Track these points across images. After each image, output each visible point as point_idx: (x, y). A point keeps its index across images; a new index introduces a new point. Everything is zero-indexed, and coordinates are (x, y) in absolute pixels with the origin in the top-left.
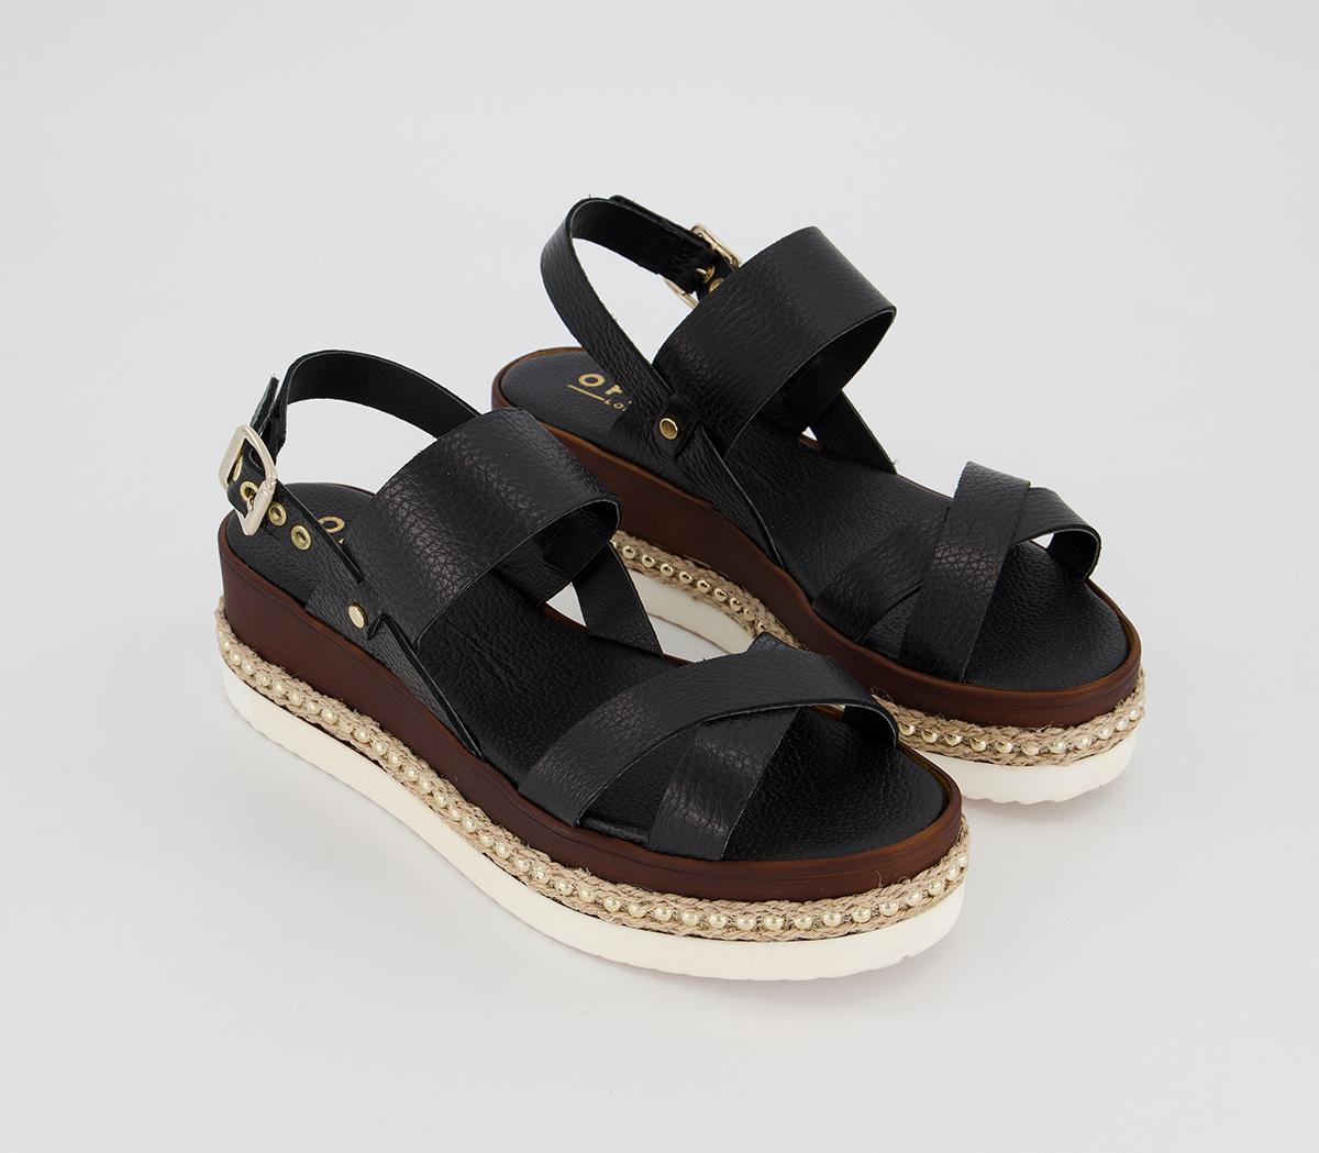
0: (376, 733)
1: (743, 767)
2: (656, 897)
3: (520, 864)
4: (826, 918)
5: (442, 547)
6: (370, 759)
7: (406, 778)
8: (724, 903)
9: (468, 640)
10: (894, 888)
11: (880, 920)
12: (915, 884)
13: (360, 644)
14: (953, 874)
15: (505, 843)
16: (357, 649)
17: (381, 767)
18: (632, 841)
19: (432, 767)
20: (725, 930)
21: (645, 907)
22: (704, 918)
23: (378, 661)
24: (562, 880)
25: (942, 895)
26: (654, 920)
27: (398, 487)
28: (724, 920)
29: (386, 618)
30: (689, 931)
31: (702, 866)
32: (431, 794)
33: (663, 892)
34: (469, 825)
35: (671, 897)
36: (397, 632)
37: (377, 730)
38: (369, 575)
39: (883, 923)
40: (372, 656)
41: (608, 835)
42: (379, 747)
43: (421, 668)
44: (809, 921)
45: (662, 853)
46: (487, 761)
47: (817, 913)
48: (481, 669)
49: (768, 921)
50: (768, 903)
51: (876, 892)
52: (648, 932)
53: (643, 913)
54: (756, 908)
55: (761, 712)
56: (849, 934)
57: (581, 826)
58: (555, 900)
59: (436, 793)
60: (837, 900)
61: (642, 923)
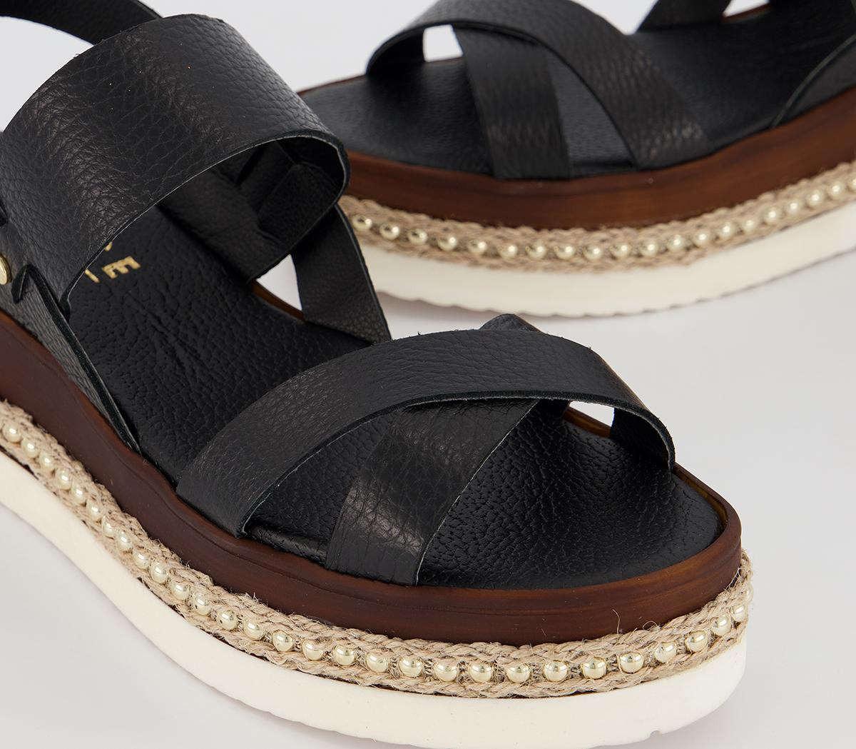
0: (26, 429)
1: (450, 464)
2: (336, 632)
3: (178, 588)
4: (548, 669)
5: (96, 177)
6: (20, 464)
7: (59, 487)
8: (419, 643)
9: (149, 316)
10: (636, 634)
11: (620, 676)
12: (665, 632)
13: (9, 311)
14: (723, 627)
15: (160, 562)
16: (6, 319)
17: (32, 473)
18: (310, 559)
19: (88, 470)
20: (419, 680)
21: (321, 645)
22: (394, 663)
23: (29, 333)
24: (224, 608)
25: (705, 652)
26: (332, 663)
27: (49, 100)
28: (419, 667)
29: (31, 270)
30: (375, 679)
31: (390, 592)
32: (85, 505)
33: (345, 626)
34: (124, 541)
35: (353, 633)
36: (45, 290)
37: (29, 424)
38: (13, 215)
39: (622, 682)
40: (23, 327)
41: (281, 550)
42: (30, 447)
43: (69, 334)
44: (526, 672)
45: (343, 573)
46: (145, 456)
47: (535, 661)
48: (160, 352)
49: (474, 669)
50: (475, 645)
51: (612, 638)
52: (327, 680)
53: (321, 653)
54: (459, 650)
55: (483, 401)
56: (578, 693)
57: (248, 536)
58: (216, 636)
59: (90, 502)
60: (561, 646)
61: (320, 667)
